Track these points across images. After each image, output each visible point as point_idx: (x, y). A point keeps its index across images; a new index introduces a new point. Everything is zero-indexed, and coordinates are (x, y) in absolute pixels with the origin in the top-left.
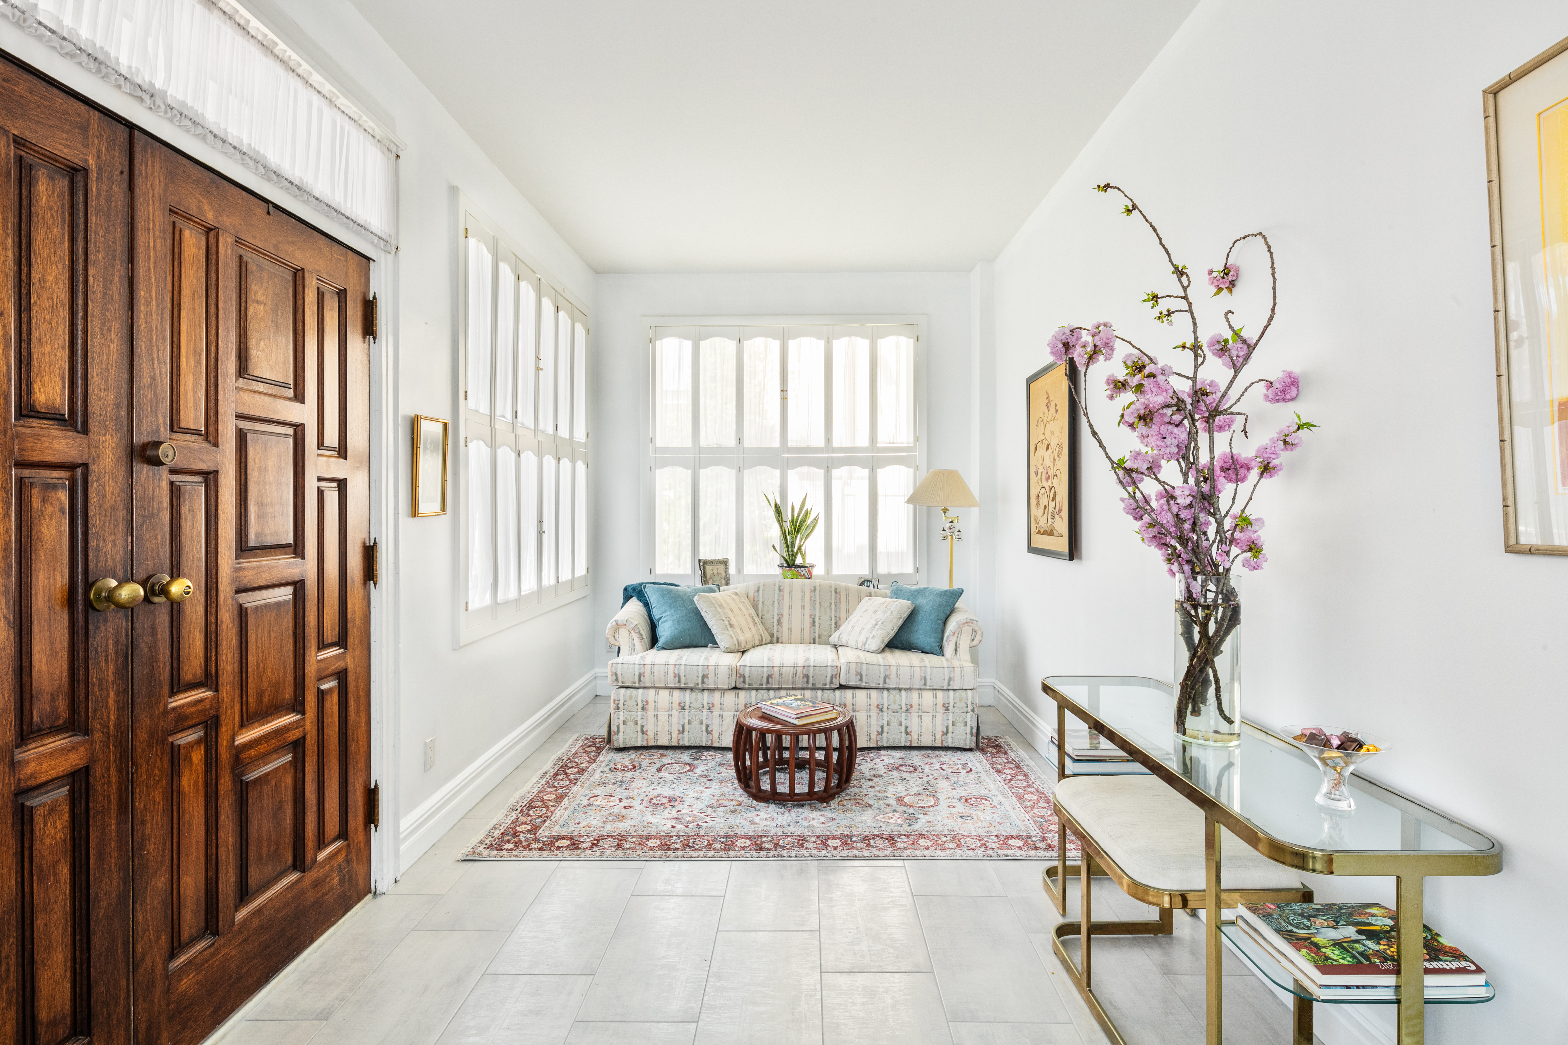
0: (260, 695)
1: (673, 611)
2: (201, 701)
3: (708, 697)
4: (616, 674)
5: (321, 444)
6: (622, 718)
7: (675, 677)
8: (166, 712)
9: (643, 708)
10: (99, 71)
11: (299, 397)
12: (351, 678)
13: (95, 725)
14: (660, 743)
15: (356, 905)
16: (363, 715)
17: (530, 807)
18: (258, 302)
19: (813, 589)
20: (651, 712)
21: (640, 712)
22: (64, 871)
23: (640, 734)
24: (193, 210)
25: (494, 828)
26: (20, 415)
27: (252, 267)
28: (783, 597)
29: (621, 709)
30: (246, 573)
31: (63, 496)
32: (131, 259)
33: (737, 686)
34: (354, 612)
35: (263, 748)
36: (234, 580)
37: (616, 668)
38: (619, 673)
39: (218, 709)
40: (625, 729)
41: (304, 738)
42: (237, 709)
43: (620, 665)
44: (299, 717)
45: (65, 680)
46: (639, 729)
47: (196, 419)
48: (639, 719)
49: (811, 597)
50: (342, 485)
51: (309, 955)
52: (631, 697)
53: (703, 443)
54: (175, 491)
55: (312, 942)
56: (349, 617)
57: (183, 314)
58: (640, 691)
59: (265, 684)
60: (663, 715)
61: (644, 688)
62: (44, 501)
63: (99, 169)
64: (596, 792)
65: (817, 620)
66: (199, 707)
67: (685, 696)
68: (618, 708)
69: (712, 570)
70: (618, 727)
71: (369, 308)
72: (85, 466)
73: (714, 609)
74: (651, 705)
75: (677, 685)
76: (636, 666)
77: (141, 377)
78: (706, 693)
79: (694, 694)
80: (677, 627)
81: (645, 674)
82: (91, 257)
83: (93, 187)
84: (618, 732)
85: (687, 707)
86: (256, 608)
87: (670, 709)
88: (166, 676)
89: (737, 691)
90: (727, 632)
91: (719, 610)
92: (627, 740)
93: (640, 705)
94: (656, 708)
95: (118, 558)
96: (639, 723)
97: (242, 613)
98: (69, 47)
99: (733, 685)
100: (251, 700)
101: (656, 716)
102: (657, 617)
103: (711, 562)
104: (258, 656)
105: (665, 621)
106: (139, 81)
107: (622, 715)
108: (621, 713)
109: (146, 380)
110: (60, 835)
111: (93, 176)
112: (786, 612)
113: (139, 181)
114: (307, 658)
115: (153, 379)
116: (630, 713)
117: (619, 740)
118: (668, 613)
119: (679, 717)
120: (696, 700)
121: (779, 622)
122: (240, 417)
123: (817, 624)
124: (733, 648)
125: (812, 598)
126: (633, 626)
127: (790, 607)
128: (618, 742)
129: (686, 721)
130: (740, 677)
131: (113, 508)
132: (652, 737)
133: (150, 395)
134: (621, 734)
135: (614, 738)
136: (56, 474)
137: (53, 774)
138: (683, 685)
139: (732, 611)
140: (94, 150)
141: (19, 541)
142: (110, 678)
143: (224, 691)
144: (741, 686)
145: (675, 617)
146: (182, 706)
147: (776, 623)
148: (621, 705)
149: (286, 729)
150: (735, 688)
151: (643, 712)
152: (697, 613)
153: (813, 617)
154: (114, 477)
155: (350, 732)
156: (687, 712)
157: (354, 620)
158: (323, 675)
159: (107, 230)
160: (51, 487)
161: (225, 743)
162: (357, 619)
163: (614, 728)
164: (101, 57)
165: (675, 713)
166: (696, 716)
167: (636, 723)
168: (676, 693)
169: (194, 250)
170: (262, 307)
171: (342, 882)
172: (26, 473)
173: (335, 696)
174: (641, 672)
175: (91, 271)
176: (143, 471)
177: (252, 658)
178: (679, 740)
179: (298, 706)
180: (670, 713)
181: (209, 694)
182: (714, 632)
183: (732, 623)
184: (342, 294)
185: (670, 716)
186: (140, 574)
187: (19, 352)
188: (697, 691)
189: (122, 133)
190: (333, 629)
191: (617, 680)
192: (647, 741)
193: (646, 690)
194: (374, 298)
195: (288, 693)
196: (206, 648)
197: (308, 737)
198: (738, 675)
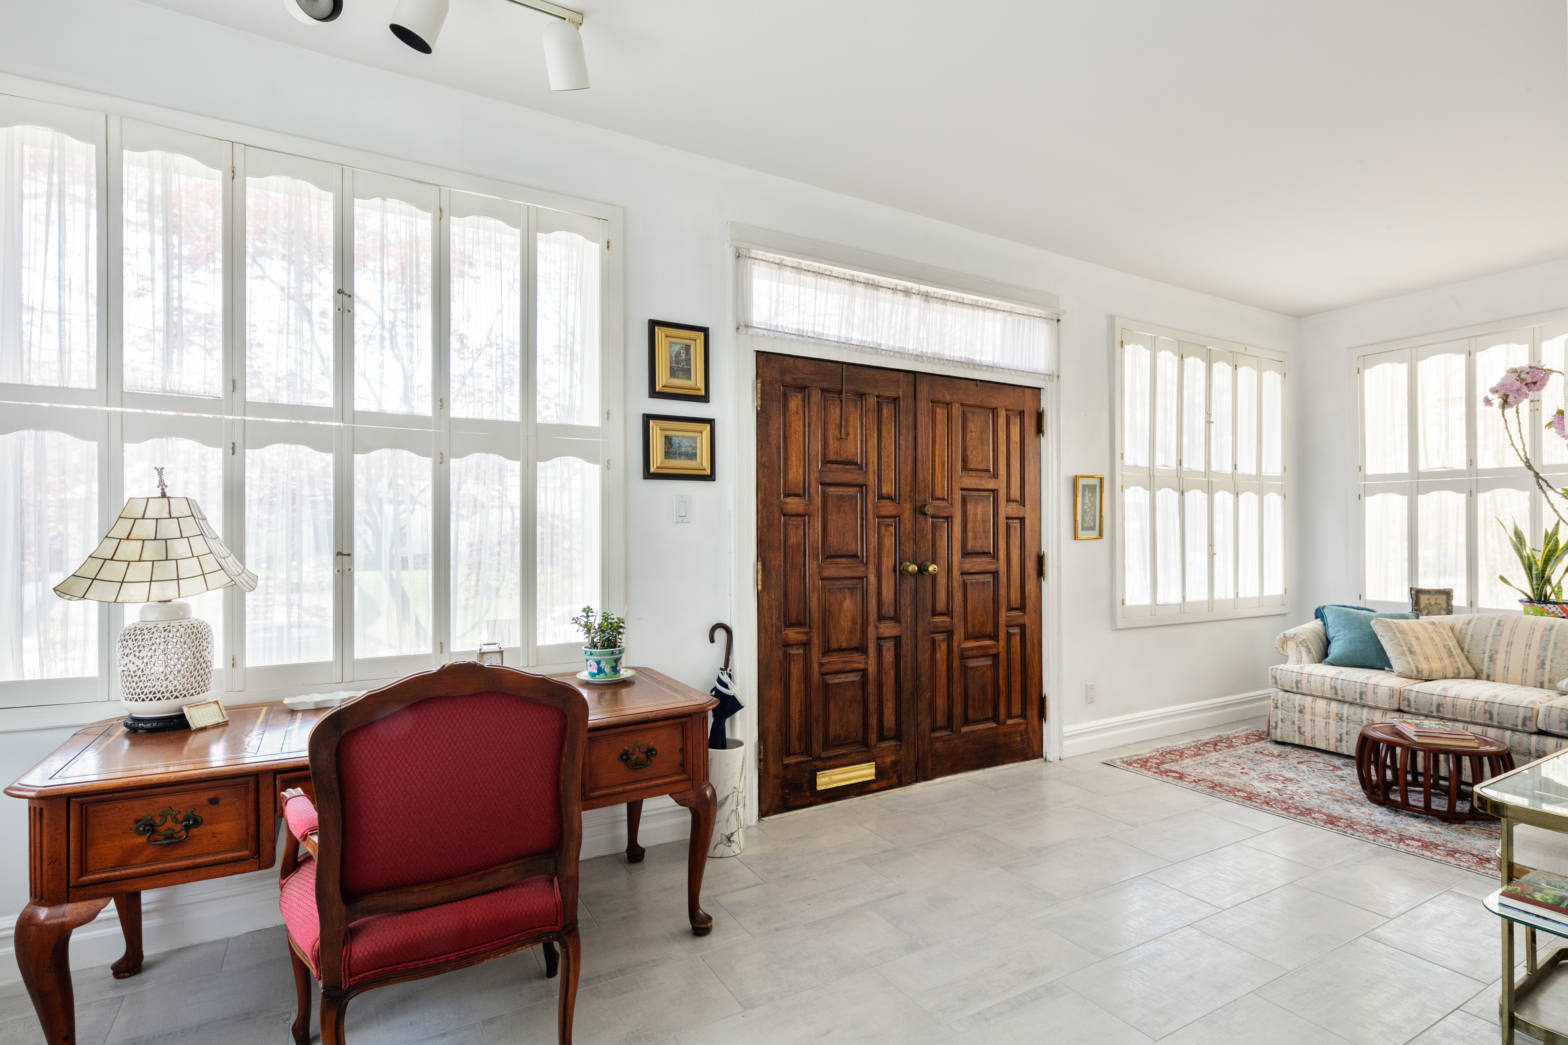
0: (974, 626)
1: (1346, 632)
2: (944, 622)
3: (1368, 713)
4: (1275, 678)
5: (1009, 500)
6: (1280, 716)
7: (1331, 689)
8: (929, 622)
9: (1301, 712)
10: (902, 357)
11: (995, 476)
12: (1028, 631)
13: (902, 620)
14: (1318, 746)
15: (1032, 759)
16: (1036, 653)
17: (1170, 753)
18: (972, 432)
19: (1549, 627)
20: (1308, 717)
21: (1297, 715)
22: (892, 673)
23: (1297, 733)
24: (941, 398)
25: (1136, 755)
26: (879, 499)
27: (969, 415)
28: (1502, 632)
29: (1280, 708)
30: (966, 565)
31: (892, 529)
32: (915, 429)
33: (1402, 708)
34: (1030, 593)
35: (975, 653)
36: (960, 568)
37: (1275, 673)
38: (1278, 677)
39: (953, 627)
40: (1283, 726)
41: (998, 654)
42: (962, 630)
43: (1279, 671)
44: (995, 643)
45: (893, 600)
46: (1296, 729)
47: (943, 493)
48: (1296, 720)
49: (1542, 636)
50: (1022, 520)
51: (1002, 770)
52: (1288, 700)
53: (1423, 467)
54: (934, 526)
55: (1003, 764)
56: (1026, 595)
57: (937, 446)
58: (1298, 696)
59: (976, 621)
60: (1320, 722)
61: (1303, 694)
62: (886, 530)
63: (904, 395)
64: (1228, 759)
65: (1548, 662)
66: (944, 624)
67: (1343, 708)
68: (1276, 707)
69: (1429, 599)
70: (1276, 723)
71: (1040, 417)
72: (899, 516)
73: (1392, 634)
74: (1308, 710)
75: (1334, 697)
76: (1294, 673)
77: (919, 478)
78: (1366, 710)
79: (1352, 709)
80: (1348, 646)
81: (1303, 682)
82: (901, 432)
83: (901, 404)
84: (1276, 727)
85: (1345, 718)
86: (972, 583)
87: (1328, 717)
88: (929, 607)
89: (1402, 714)
90: (1404, 658)
91: (1399, 635)
92: (1285, 736)
93: (1297, 709)
94: (1313, 714)
95: (911, 554)
96: (1297, 723)
97: (965, 584)
98: (892, 353)
99: (1396, 706)
100: (969, 627)
101: (1313, 721)
102: (1331, 636)
103: (1428, 592)
104: (972, 606)
105: (1337, 640)
106: (916, 353)
107: (1280, 714)
108: (1280, 712)
109: (921, 478)
110: (891, 659)
111: (901, 399)
112: (1502, 649)
113: (918, 394)
114: (1000, 613)
115: (924, 478)
116: (1288, 714)
117: (1278, 735)
118: (1342, 633)
119: (1336, 727)
120: (1355, 714)
121: (1491, 658)
122: (962, 489)
123: (1547, 667)
124: (1409, 674)
125: (1545, 638)
126: (1301, 640)
127: (1510, 644)
128: (1276, 736)
129: (1344, 731)
130: (1404, 700)
131: (909, 533)
132: (1310, 738)
133: (923, 485)
134: (1279, 729)
135: (1272, 731)
136: (890, 520)
137: (888, 635)
138: (1340, 698)
139: (1417, 638)
140: (901, 389)
141: (878, 546)
142: (908, 603)
143: (955, 620)
144: (1406, 709)
145: (1347, 637)
146: (937, 622)
147: (1486, 659)
148: (1279, 705)
149: (988, 647)
150: (1399, 710)
151: (1301, 715)
152: (1374, 636)
153: (1542, 658)
154: (909, 521)
155: (1027, 660)
156: (1345, 724)
157: (1030, 597)
158: (1010, 624)
159: (907, 420)
160: (888, 525)
161: (956, 644)
162: (1032, 598)
163: (1273, 724)
164: (902, 351)
165: (1333, 723)
166: (1354, 728)
167: (1293, 723)
168: (1334, 705)
169: (941, 416)
170: (974, 434)
171: (1022, 741)
172: (881, 520)
173: (1018, 638)
174: (1299, 679)
175: (901, 438)
176: (921, 518)
177: (969, 607)
178: (1337, 748)
179: (995, 637)
180: (1327, 721)
181: (949, 619)
182: (1389, 656)
183: (1413, 649)
184: (1021, 414)
185: (1327, 723)
186: (919, 562)
187: (878, 475)
188: (1356, 706)
189: (912, 376)
190: (1016, 601)
191: (1276, 683)
192: (1305, 741)
193: (1304, 696)
194: (1043, 411)
195: (989, 629)
196: (948, 598)
197: (1001, 655)
198: (1402, 698)
